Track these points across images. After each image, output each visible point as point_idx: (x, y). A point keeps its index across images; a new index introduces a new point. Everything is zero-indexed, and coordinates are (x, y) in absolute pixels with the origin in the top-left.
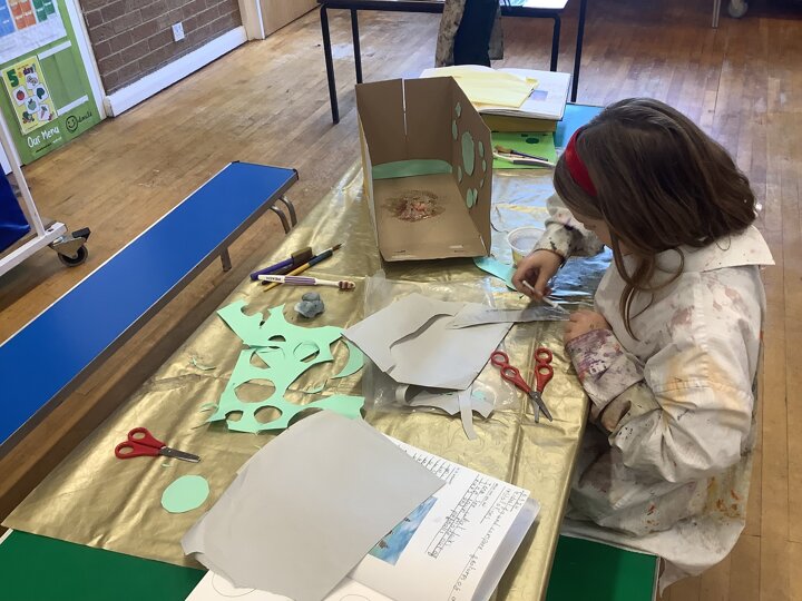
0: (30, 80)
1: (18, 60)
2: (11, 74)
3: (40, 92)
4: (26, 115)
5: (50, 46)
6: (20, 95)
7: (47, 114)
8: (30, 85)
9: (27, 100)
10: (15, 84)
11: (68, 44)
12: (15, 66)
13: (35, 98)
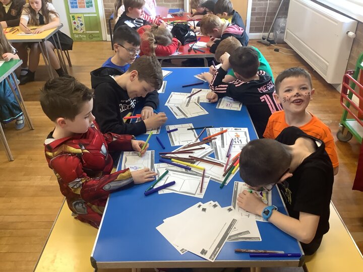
0: (79, 20)
1: (77, 14)
2: (73, 17)
3: (82, 24)
4: (75, 28)
5: (89, 13)
6: (75, 23)
7: (82, 31)
8: (78, 22)
9: (76, 25)
10: (74, 19)
11: (96, 15)
12: (75, 15)
13: (79, 25)
